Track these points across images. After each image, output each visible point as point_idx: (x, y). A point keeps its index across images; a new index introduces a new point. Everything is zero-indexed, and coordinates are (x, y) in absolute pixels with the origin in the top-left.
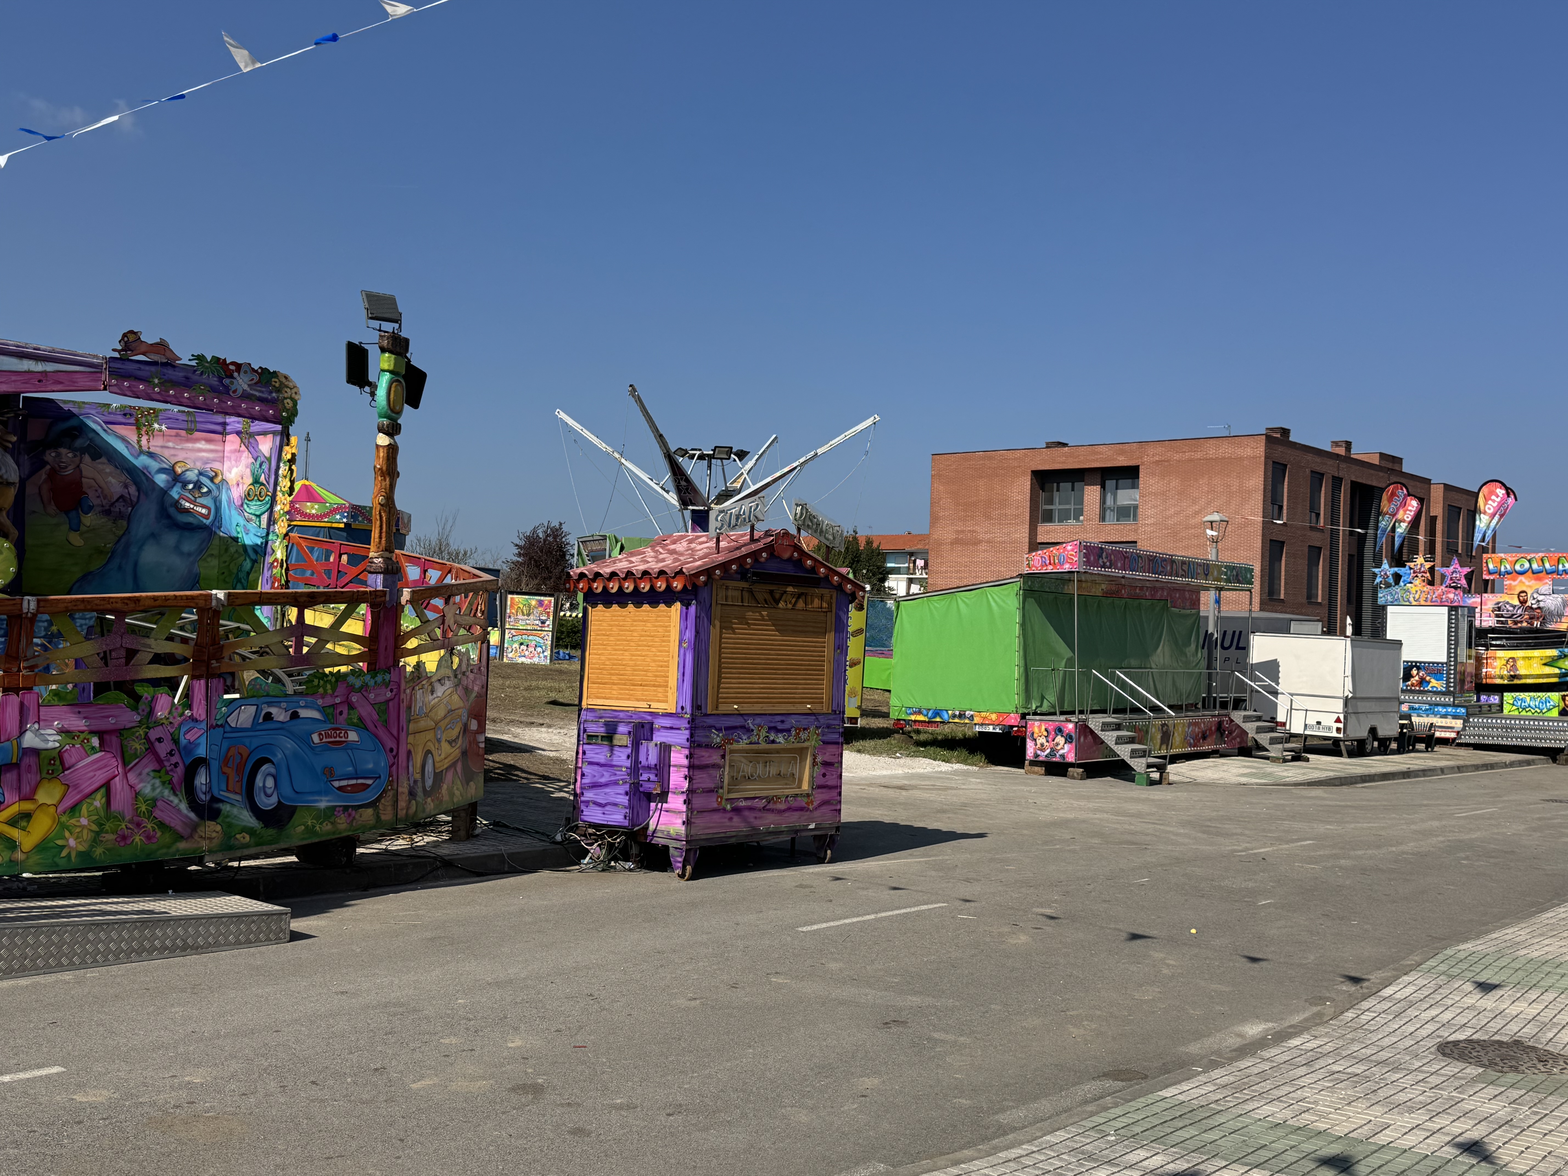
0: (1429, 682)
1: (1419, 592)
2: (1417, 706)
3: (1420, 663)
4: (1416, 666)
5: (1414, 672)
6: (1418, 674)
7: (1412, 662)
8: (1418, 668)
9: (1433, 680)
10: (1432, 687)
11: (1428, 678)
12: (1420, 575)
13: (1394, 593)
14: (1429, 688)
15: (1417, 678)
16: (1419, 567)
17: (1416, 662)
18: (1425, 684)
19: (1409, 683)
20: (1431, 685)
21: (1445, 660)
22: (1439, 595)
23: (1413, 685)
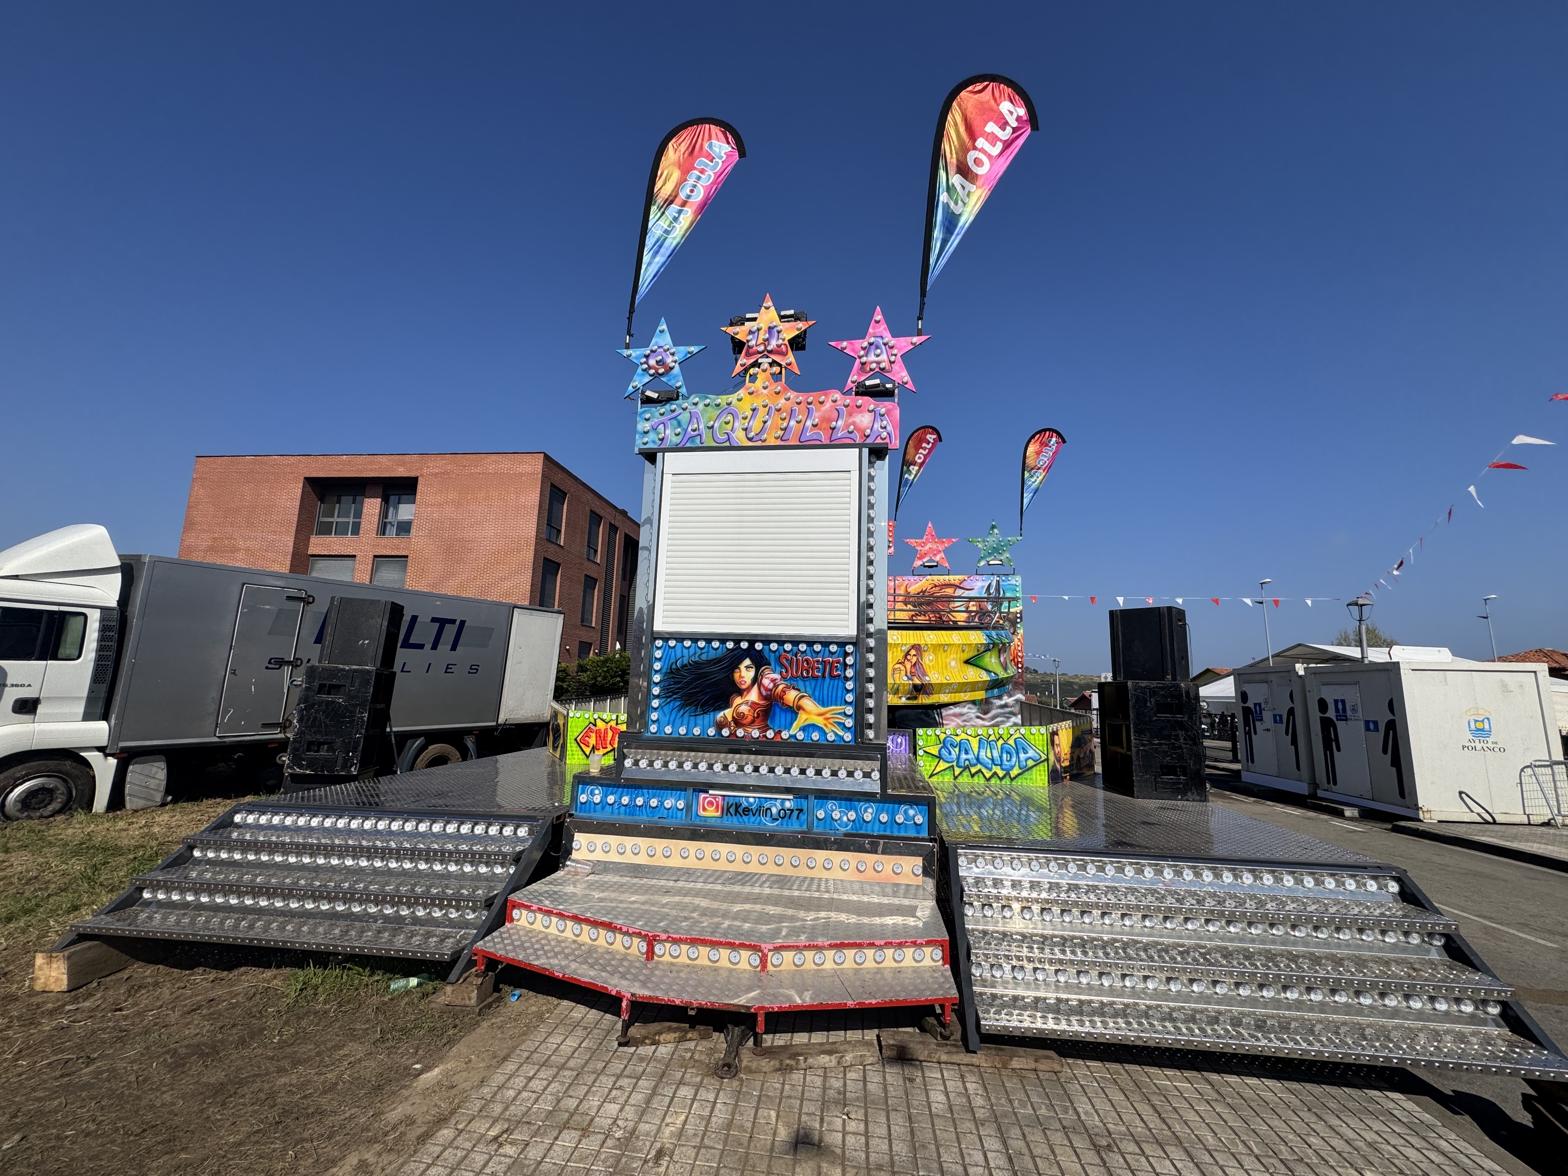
0: (794, 711)
1: (762, 414)
2: (751, 798)
3: (767, 640)
4: (751, 653)
5: (745, 673)
6: (755, 680)
7: (737, 639)
8: (760, 662)
9: (808, 703)
10: (808, 728)
11: (791, 696)
12: (765, 362)
13: (685, 417)
14: (795, 731)
15: (753, 696)
16: (763, 335)
17: (752, 640)
18: (780, 717)
19: (728, 713)
20: (802, 719)
21: (850, 630)
22: (827, 420)
23: (738, 721)
